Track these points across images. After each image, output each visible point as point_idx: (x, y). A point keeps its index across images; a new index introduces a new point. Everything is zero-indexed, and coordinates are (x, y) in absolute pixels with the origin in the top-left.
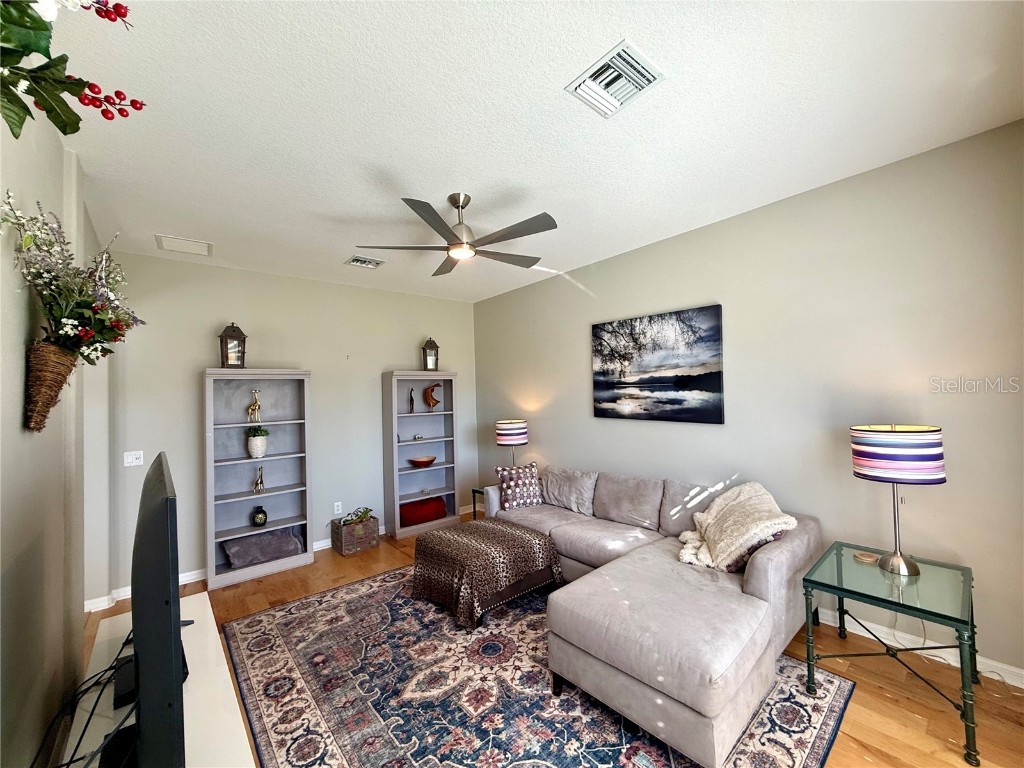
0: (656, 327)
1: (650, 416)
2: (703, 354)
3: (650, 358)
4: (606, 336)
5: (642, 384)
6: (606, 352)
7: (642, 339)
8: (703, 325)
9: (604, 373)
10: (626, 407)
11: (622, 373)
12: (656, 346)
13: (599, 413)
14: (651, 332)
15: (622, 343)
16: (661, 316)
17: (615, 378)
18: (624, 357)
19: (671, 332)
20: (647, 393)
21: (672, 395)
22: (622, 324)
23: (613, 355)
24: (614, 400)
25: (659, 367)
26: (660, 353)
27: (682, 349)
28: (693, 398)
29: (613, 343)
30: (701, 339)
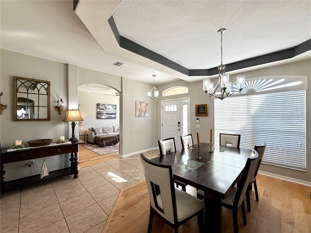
0: (109, 106)
1: (107, 118)
2: (114, 110)
3: (108, 110)
4: (100, 106)
5: (106, 114)
6: (100, 108)
7: (106, 107)
8: (115, 107)
9: (100, 112)
10: (103, 117)
11: (103, 112)
12: (109, 109)
13: (98, 118)
14: (108, 107)
15: (103, 107)
16: (110, 105)
17: (102, 113)
18: (103, 110)
19: (111, 107)
20: (107, 115)
21: (110, 115)
22: (103, 104)
23: (101, 109)
24: (101, 116)
25: (109, 112)
26: (109, 110)
27: (112, 110)
28: (113, 116)
29: (102, 107)
30: (114, 109)
